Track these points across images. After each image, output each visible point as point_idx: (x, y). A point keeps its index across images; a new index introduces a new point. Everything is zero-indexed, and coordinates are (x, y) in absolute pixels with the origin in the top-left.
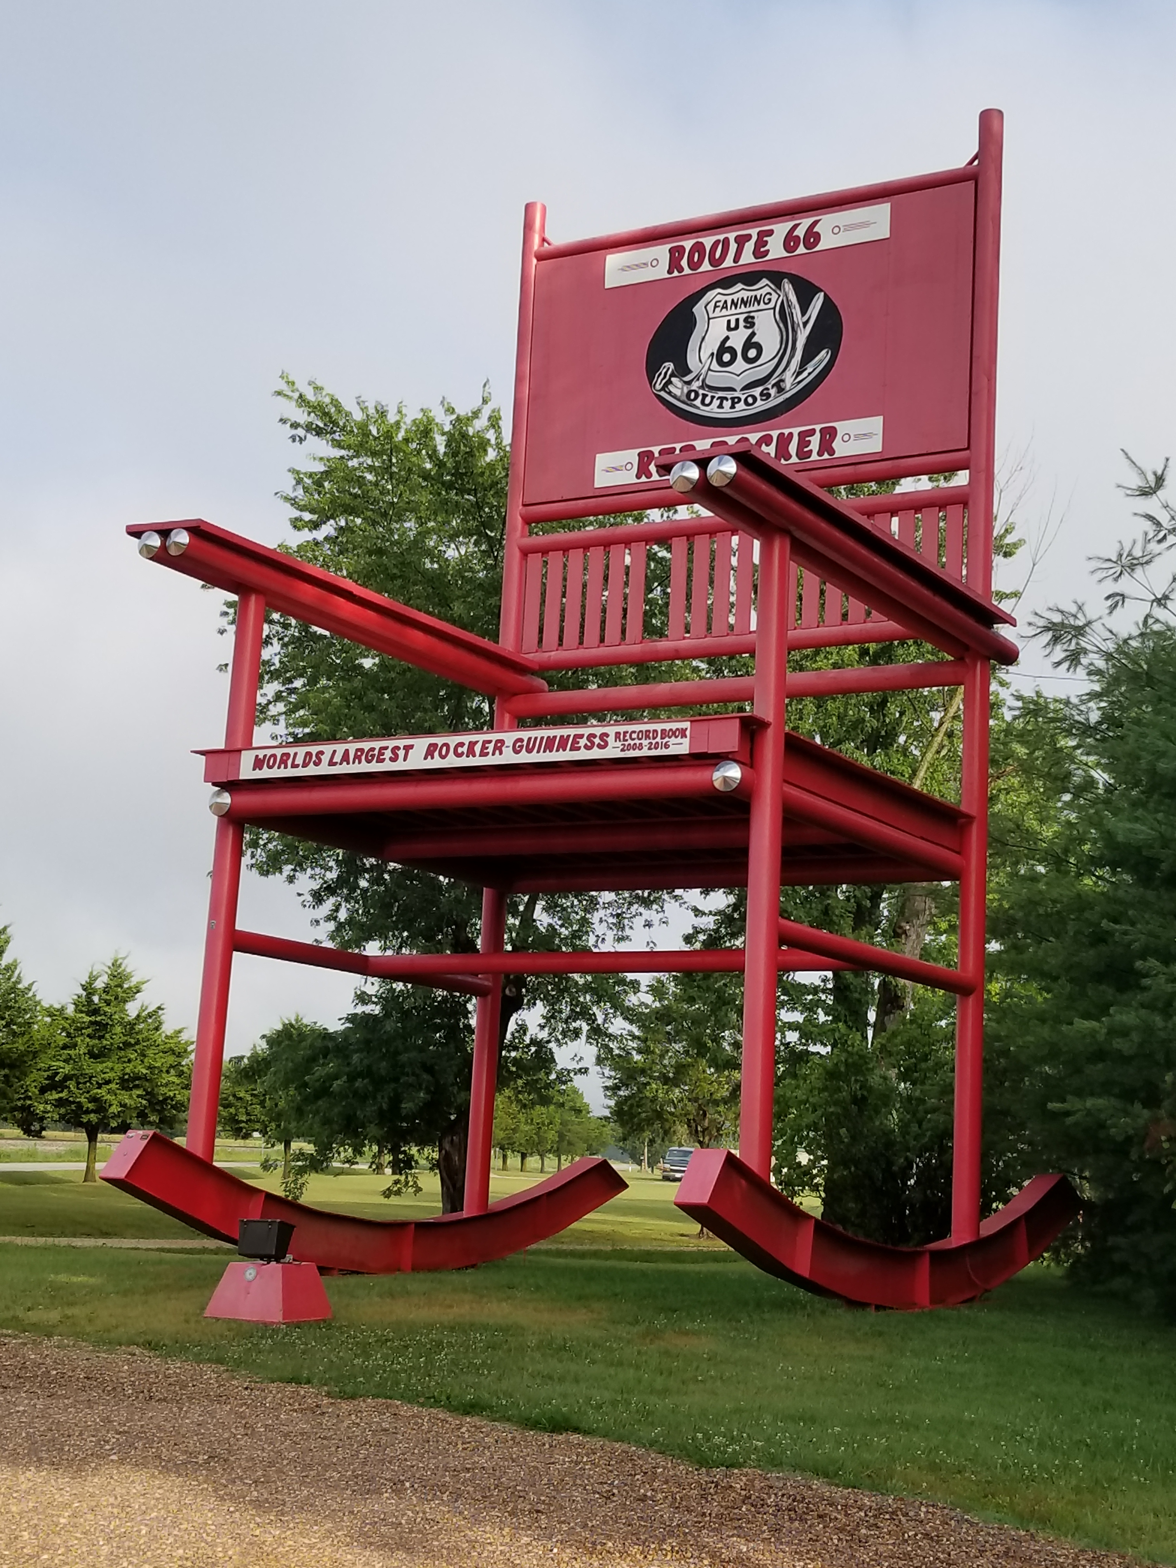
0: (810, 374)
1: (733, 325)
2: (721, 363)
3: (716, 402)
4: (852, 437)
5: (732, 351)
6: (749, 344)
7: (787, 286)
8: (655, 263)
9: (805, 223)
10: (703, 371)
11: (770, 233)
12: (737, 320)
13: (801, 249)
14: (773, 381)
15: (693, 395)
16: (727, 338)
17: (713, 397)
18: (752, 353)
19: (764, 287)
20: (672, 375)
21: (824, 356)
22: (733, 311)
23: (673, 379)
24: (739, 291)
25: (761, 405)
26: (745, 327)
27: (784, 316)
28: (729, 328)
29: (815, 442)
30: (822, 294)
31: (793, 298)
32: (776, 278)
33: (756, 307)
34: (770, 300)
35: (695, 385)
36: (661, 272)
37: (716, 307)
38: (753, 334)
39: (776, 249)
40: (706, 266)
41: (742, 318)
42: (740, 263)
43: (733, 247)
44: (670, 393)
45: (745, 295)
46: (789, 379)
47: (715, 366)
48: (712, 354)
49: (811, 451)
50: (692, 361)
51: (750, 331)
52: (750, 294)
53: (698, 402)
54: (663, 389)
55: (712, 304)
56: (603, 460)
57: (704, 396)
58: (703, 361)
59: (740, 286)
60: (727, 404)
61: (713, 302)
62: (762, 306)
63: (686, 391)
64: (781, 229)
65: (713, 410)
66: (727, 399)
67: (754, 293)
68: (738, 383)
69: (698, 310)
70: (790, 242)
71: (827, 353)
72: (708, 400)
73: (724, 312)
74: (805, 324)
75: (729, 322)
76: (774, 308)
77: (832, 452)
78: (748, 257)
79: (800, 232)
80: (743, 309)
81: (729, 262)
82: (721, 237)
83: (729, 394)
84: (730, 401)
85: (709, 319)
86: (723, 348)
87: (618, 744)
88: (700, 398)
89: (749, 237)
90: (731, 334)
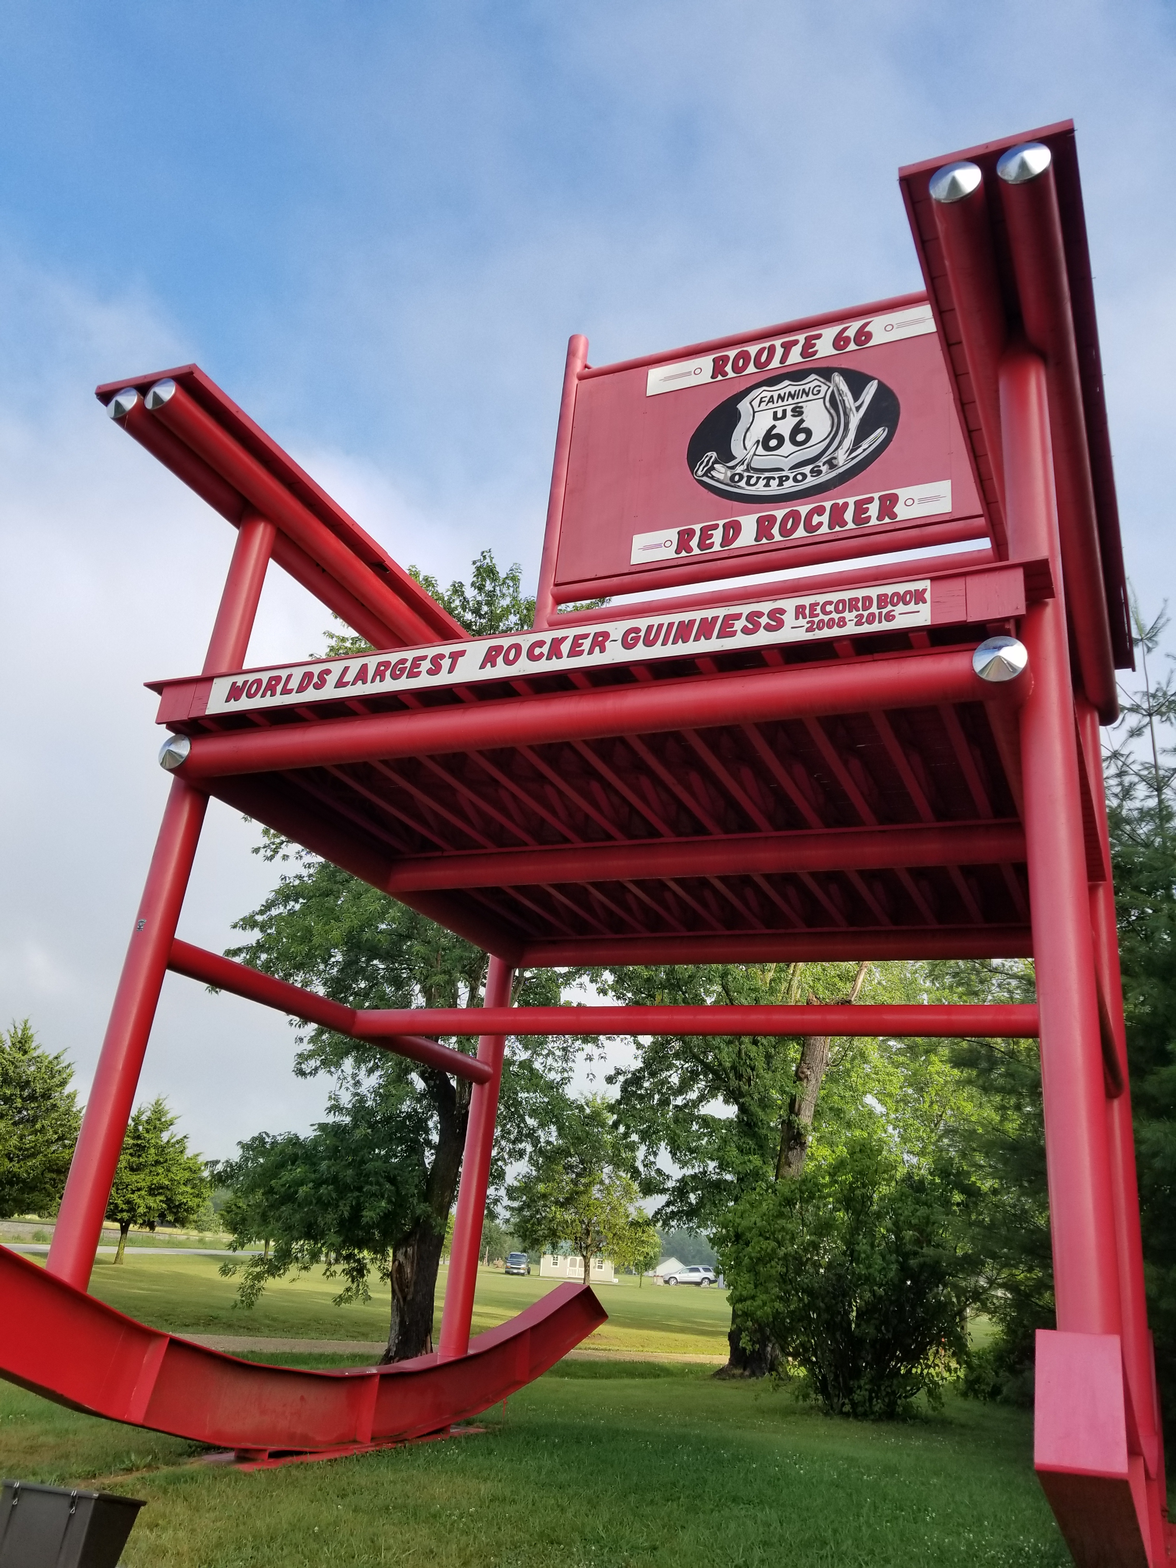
0: (864, 450)
1: (780, 415)
2: (767, 448)
3: (762, 482)
4: (916, 502)
5: (780, 439)
6: (796, 430)
7: (838, 379)
8: (698, 371)
9: (854, 327)
10: (748, 457)
11: (819, 337)
12: (784, 411)
13: (852, 346)
14: (824, 459)
15: (737, 478)
16: (774, 427)
17: (758, 478)
18: (801, 437)
19: (813, 381)
20: (716, 462)
21: (880, 434)
22: (780, 403)
23: (715, 466)
24: (786, 387)
25: (810, 481)
26: (793, 416)
27: (834, 402)
28: (775, 418)
29: (873, 510)
30: (876, 382)
31: (844, 387)
32: (826, 373)
33: (805, 398)
34: (819, 391)
35: (739, 470)
36: (706, 377)
37: (761, 402)
38: (802, 421)
39: (824, 347)
40: (751, 369)
41: (789, 409)
42: (786, 364)
43: (779, 352)
44: (713, 478)
45: (792, 389)
46: (841, 457)
47: (761, 450)
48: (758, 442)
49: (870, 517)
50: (736, 448)
51: (798, 419)
52: (797, 388)
53: (743, 483)
54: (705, 475)
55: (758, 399)
56: (639, 541)
57: (749, 478)
58: (748, 446)
59: (787, 382)
60: (774, 483)
61: (759, 398)
62: (811, 397)
63: (729, 474)
64: (829, 333)
65: (760, 489)
66: (774, 478)
67: (802, 388)
68: (786, 464)
69: (743, 406)
70: (840, 342)
71: (884, 430)
72: (753, 481)
73: (770, 405)
74: (858, 409)
75: (775, 413)
76: (824, 398)
77: (893, 516)
78: (795, 356)
79: (851, 333)
80: (790, 401)
81: (775, 363)
82: (767, 345)
83: (776, 475)
84: (777, 481)
85: (754, 412)
86: (769, 436)
87: (802, 622)
88: (745, 479)
89: (796, 342)
90: (777, 423)
